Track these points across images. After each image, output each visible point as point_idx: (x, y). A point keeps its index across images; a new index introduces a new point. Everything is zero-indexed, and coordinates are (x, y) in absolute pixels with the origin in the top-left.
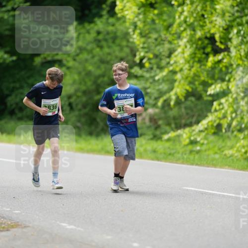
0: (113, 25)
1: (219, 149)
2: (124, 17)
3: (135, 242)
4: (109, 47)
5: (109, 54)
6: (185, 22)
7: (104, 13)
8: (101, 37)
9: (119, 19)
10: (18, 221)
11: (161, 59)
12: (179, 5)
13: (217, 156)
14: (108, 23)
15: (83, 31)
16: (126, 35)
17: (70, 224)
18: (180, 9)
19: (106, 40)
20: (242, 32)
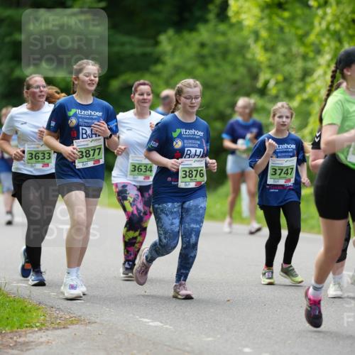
0: (224, 34)
2: (240, 22)
3: (247, 346)
4: (218, 66)
5: (217, 76)
6: (328, 29)
7: (211, 16)
8: (205, 51)
9: (232, 25)
10: (80, 314)
11: (291, 84)
12: (320, 6)
14: (216, 32)
15: (181, 42)
16: (243, 48)
17: (154, 320)
18: (320, 12)
19: (213, 56)
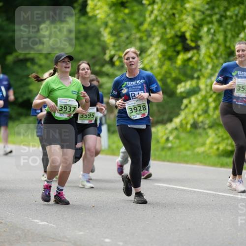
0: (85, 24)
1: (191, 146)
2: (95, 16)
3: (107, 238)
4: (81, 45)
5: (81, 52)
9: (90, 18)
12: (150, 4)
13: (189, 153)
16: (98, 34)
18: (150, 8)
20: (212, 31)
